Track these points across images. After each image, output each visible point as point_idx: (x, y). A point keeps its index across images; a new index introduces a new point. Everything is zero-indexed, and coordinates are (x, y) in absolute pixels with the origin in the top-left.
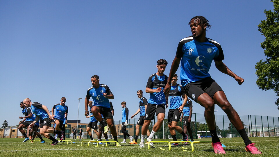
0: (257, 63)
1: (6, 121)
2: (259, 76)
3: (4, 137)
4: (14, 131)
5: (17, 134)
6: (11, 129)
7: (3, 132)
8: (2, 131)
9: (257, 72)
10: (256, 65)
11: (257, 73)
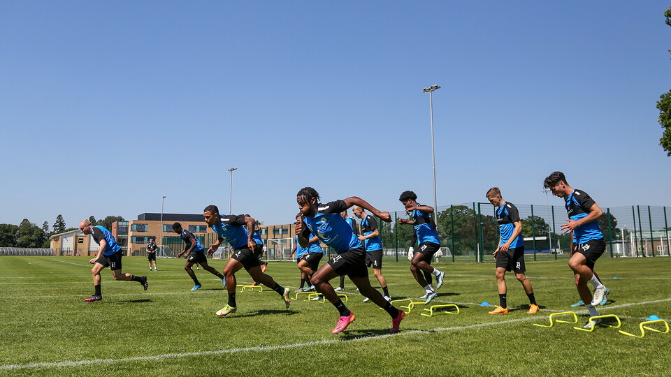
0: (662, 97)
1: (60, 217)
2: (667, 126)
3: (62, 253)
4: (81, 241)
5: (89, 248)
6: (76, 237)
7: (59, 242)
8: (57, 241)
9: (663, 118)
10: (659, 100)
11: (662, 121)
